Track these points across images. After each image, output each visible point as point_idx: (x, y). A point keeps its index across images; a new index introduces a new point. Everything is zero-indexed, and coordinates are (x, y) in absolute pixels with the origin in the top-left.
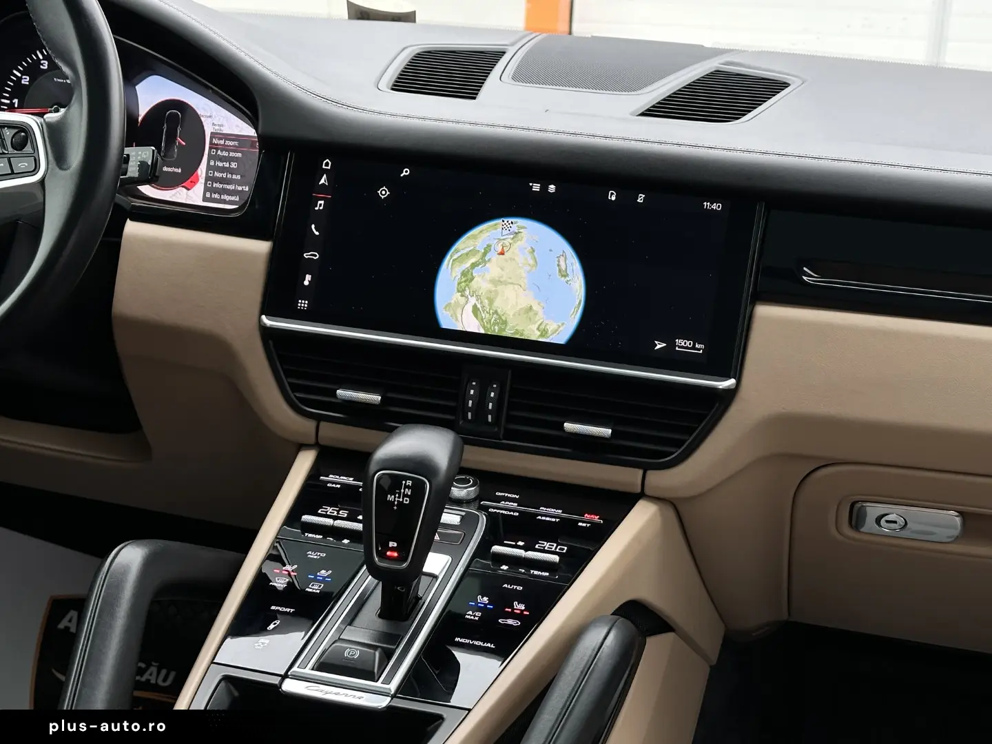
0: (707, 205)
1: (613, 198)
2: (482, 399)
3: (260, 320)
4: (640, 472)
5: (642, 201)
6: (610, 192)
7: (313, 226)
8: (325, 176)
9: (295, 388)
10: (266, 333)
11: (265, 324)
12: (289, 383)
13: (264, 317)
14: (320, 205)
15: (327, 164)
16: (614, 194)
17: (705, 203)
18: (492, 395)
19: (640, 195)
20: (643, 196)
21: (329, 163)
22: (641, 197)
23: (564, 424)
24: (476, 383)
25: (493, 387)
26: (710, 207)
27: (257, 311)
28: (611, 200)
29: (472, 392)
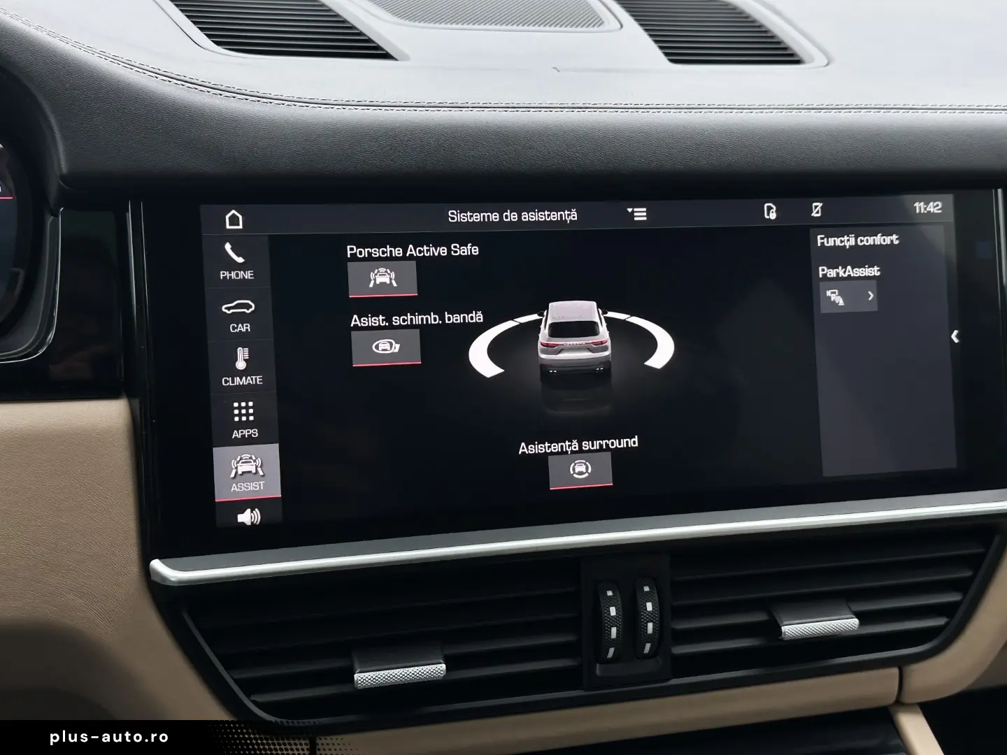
0: (920, 207)
1: (773, 216)
3: (148, 572)
4: (895, 671)
5: (819, 215)
6: (766, 205)
9: (251, 687)
11: (164, 578)
12: (236, 681)
13: (156, 564)
15: (234, 220)
16: (771, 208)
17: (917, 204)
18: (649, 606)
19: (814, 204)
20: (820, 205)
21: (238, 218)
22: (816, 207)
23: (782, 628)
24: (613, 592)
25: (647, 592)
26: (925, 209)
27: (132, 552)
28: (770, 219)
29: (613, 611)
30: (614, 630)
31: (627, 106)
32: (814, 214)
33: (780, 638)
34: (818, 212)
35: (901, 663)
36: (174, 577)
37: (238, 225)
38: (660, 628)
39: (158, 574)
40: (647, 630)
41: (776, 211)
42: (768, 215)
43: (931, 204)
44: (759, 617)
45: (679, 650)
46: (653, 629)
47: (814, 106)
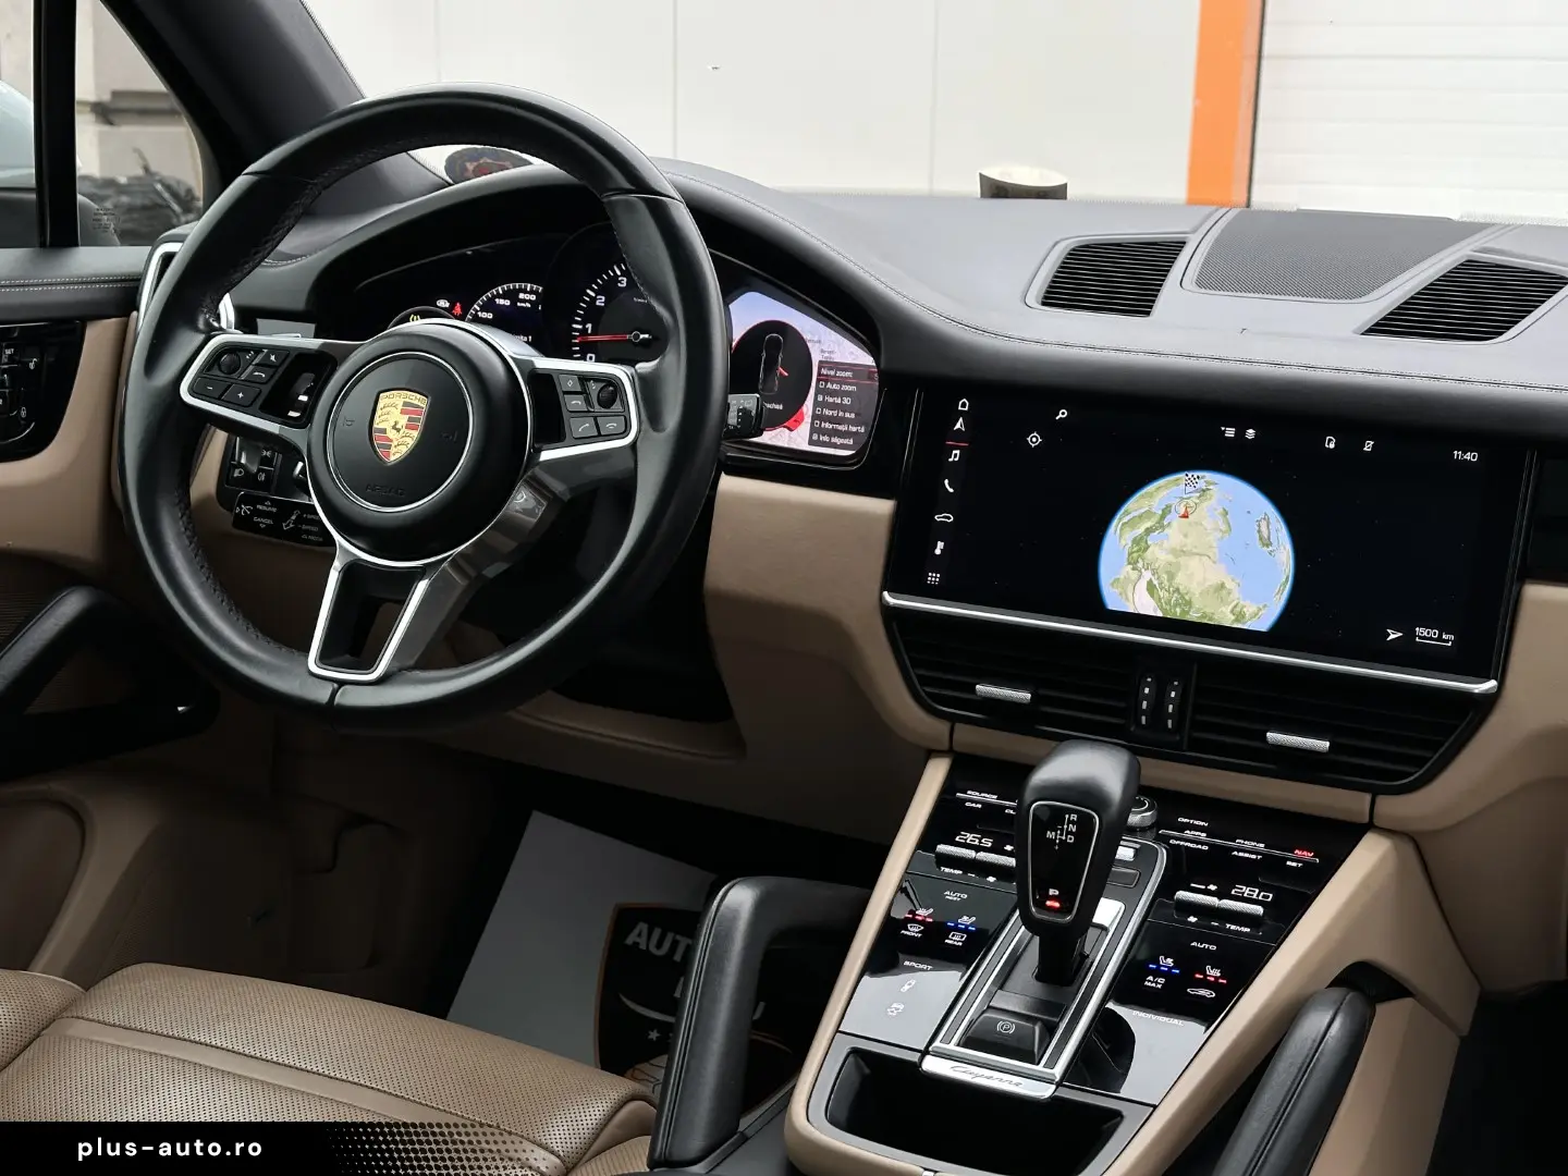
0: (1458, 455)
1: (1332, 446)
2: (1159, 700)
3: (881, 598)
4: (1368, 797)
5: (1370, 450)
6: (1328, 438)
7: (946, 482)
8: (961, 420)
9: (924, 681)
10: (890, 614)
11: (888, 603)
12: (918, 676)
13: (885, 593)
14: (956, 455)
15: (964, 405)
17: (1455, 453)
18: (1173, 694)
19: (1367, 442)
20: (1372, 443)
21: (967, 404)
22: (1369, 444)
23: (1267, 733)
24: (1150, 678)
25: (1173, 684)
26: (1462, 457)
28: (1328, 448)
30: (1146, 704)
32: (1364, 449)
33: (1265, 742)
35: (1372, 791)
36: (892, 602)
37: (966, 408)
38: (1178, 711)
39: (884, 599)
42: (1329, 444)
43: (1468, 453)
44: (1259, 727)
46: (1174, 710)
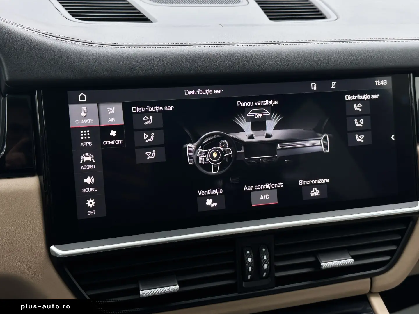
0: (378, 83)
1: (315, 88)
3: (49, 251)
4: (369, 279)
5: (335, 87)
6: (312, 84)
13: (53, 248)
15: (82, 98)
16: (315, 85)
17: (376, 81)
18: (265, 257)
19: (333, 83)
20: (335, 83)
21: (84, 96)
22: (333, 84)
23: (322, 264)
24: (250, 252)
25: (264, 251)
26: (380, 83)
27: (42, 243)
28: (314, 90)
29: (250, 260)
30: (250, 268)
31: (252, 43)
32: (332, 87)
33: (320, 268)
34: (334, 86)
35: (371, 276)
36: (60, 253)
37: (84, 99)
38: (270, 267)
39: (53, 252)
40: (264, 267)
41: (316, 86)
42: (313, 88)
43: (382, 81)
44: (311, 259)
45: (278, 274)
46: (267, 267)
47: (332, 40)
